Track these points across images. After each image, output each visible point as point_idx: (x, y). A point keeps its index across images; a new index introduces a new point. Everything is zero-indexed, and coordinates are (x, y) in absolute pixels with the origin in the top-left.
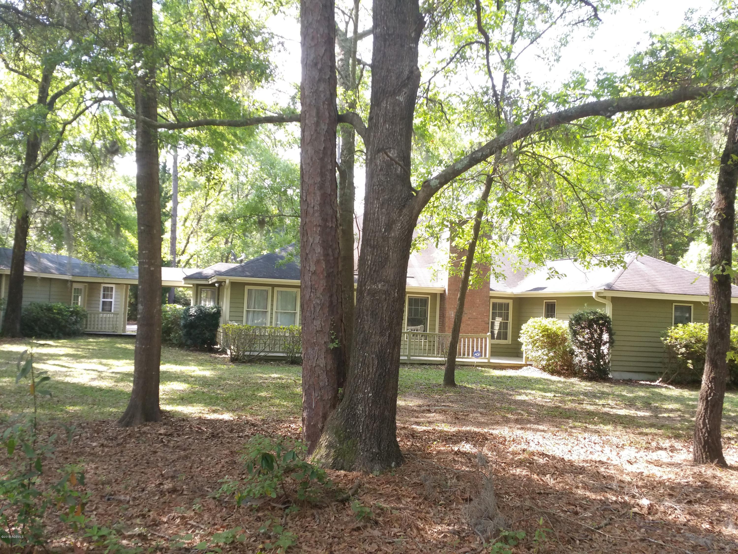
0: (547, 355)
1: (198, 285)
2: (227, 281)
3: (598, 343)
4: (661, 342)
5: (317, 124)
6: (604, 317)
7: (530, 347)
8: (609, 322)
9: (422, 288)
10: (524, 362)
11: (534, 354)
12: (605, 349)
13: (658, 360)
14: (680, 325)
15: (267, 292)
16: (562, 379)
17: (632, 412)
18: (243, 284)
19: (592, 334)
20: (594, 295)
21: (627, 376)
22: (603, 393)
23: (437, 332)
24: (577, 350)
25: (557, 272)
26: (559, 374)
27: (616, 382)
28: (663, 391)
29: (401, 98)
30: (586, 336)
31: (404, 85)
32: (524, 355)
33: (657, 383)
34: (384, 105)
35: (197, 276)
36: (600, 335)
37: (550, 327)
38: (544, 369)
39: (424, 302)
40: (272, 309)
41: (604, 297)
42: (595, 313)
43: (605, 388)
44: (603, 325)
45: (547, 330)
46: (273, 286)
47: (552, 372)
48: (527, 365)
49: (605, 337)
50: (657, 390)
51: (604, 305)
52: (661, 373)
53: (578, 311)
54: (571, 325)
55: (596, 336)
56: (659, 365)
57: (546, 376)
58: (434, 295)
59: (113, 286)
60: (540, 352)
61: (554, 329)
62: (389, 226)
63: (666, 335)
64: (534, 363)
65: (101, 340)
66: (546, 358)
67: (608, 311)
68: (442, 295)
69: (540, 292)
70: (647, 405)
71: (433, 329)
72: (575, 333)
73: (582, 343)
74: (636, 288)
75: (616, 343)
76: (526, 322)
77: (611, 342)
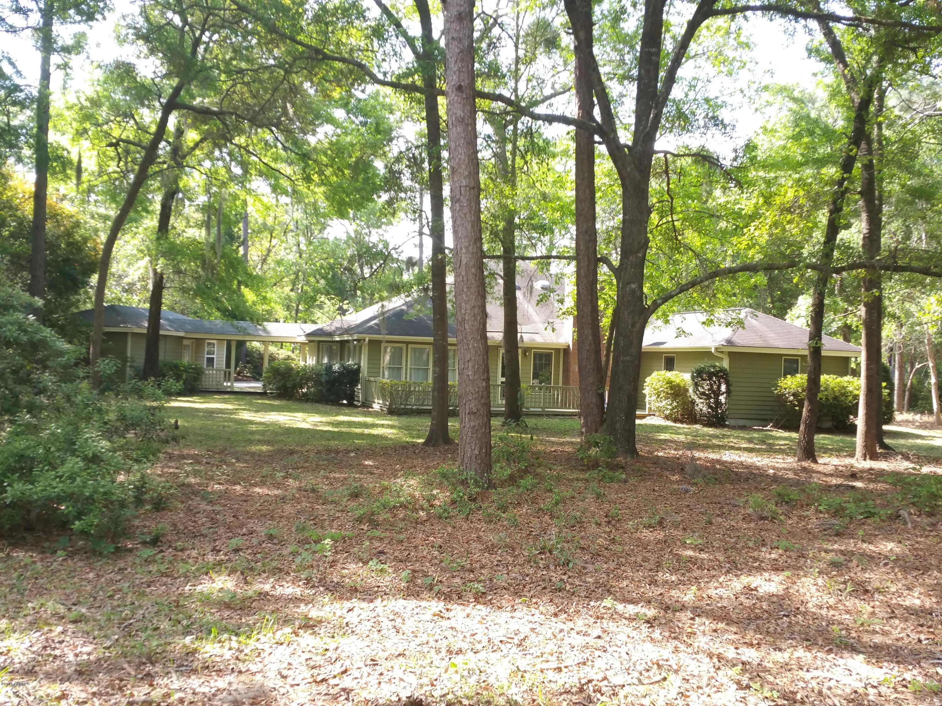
0: (671, 405)
1: (319, 342)
2: (367, 340)
3: (717, 393)
4: (772, 392)
5: (588, 266)
6: (722, 370)
7: (654, 398)
8: (726, 374)
9: (548, 344)
10: (647, 413)
11: (657, 405)
12: (722, 398)
13: (769, 408)
14: (789, 376)
15: (401, 349)
16: (685, 425)
17: (751, 446)
18: (379, 342)
19: (711, 385)
20: (713, 351)
21: (742, 423)
22: (724, 435)
23: (560, 385)
24: (698, 401)
25: (684, 332)
26: (682, 422)
27: (733, 428)
28: (774, 433)
29: (640, 255)
30: (707, 388)
31: (642, 248)
32: (647, 406)
33: (768, 428)
34: (631, 258)
35: (319, 332)
36: (719, 386)
37: (673, 379)
38: (667, 418)
39: (549, 356)
40: (406, 365)
41: (722, 352)
42: (714, 367)
43: (725, 431)
44: (722, 377)
45: (671, 382)
46: (407, 343)
47: (675, 421)
48: (650, 415)
49: (723, 388)
50: (770, 433)
51: (722, 359)
52: (771, 420)
53: (701, 365)
54: (693, 378)
55: (715, 387)
56: (769, 413)
57: (669, 423)
58: (557, 350)
59: (215, 342)
60: (664, 402)
61: (678, 381)
62: (633, 326)
63: (776, 386)
64: (657, 414)
65: (226, 396)
66: (670, 407)
67: (726, 364)
68: (566, 350)
69: (661, 346)
70: (763, 442)
71: (557, 382)
72: (696, 385)
73: (703, 394)
74: (751, 343)
75: (733, 394)
76: (649, 375)
77: (728, 392)
